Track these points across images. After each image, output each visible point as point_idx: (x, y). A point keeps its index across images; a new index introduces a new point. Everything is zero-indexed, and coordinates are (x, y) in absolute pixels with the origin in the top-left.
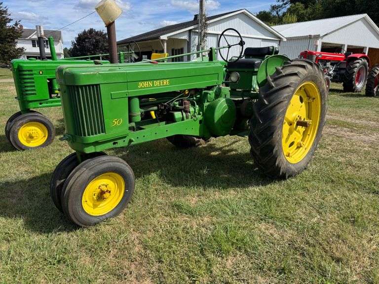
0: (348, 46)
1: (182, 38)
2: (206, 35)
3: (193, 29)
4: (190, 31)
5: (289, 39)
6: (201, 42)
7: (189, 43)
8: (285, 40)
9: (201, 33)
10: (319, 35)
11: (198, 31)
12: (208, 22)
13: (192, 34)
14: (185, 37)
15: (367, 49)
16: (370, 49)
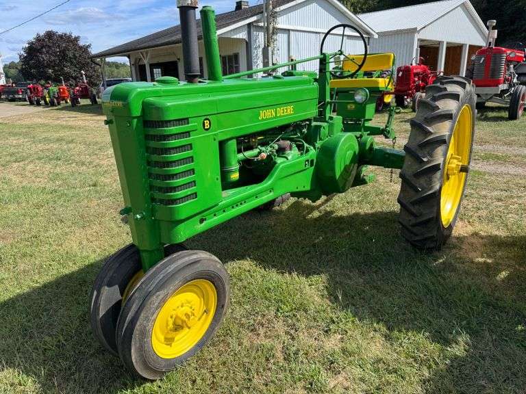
0: (447, 43)
1: (235, 37)
2: (276, 31)
3: (255, 21)
4: (249, 25)
5: (381, 35)
6: (268, 42)
7: (248, 45)
8: (376, 36)
9: (267, 28)
10: (416, 28)
11: (262, 24)
12: (278, 9)
13: (252, 30)
14: (243, 35)
15: (468, 46)
16: (470, 46)
